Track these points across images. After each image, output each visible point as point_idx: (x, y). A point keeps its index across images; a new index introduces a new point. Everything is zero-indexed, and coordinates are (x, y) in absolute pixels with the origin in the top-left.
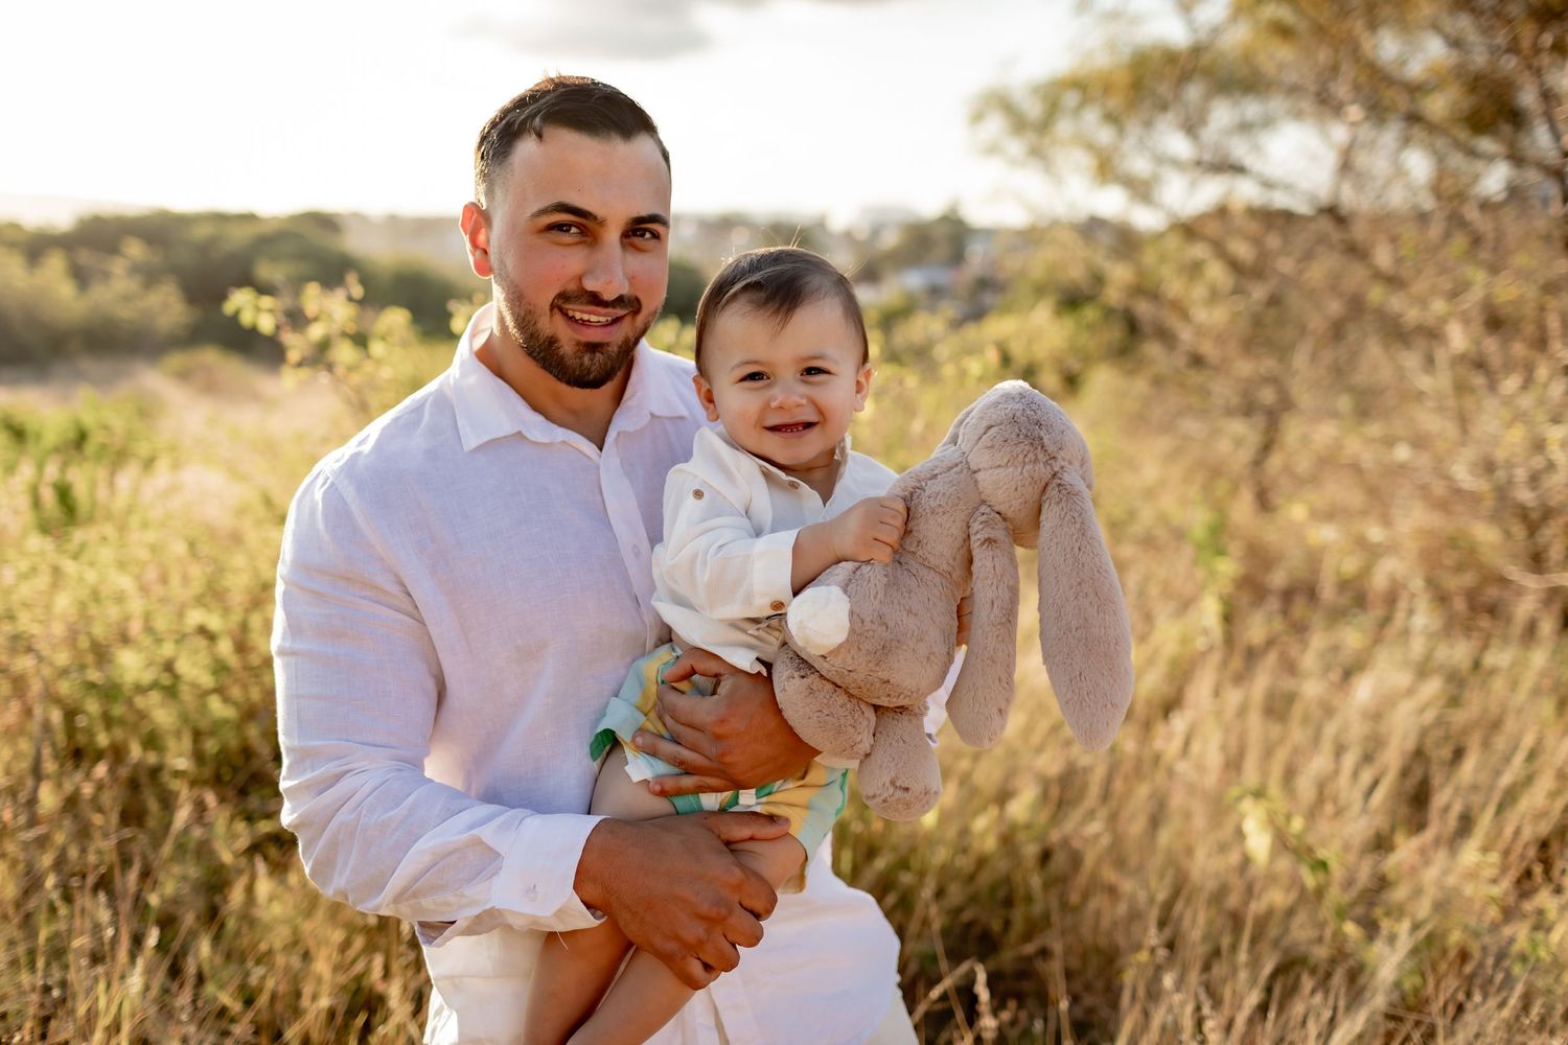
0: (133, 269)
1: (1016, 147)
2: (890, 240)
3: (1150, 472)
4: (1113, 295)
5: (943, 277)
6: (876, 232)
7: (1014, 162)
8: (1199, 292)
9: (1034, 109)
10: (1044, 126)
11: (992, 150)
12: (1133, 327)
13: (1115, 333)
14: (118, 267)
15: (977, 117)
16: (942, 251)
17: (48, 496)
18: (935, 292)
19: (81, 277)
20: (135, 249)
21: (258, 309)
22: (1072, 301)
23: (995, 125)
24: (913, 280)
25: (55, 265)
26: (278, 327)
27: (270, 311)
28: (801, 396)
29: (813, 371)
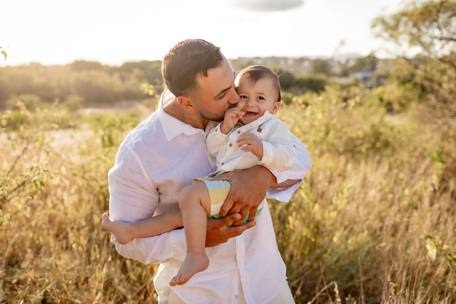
0: (137, 77)
1: (386, 35)
2: (352, 63)
3: (428, 135)
4: (418, 79)
5: (368, 74)
6: (348, 61)
7: (386, 40)
8: (445, 78)
9: (392, 23)
10: (395, 28)
11: (378, 36)
12: (423, 89)
13: (418, 91)
14: (132, 76)
15: (374, 26)
16: (368, 66)
17: (106, 138)
18: (365, 79)
19: (123, 79)
20: (137, 71)
21: (149, 89)
22: (404, 82)
23: (379, 28)
24: (359, 76)
25: (116, 76)
26: (154, 94)
27: (152, 89)
28: (254, 104)
29: (261, 98)
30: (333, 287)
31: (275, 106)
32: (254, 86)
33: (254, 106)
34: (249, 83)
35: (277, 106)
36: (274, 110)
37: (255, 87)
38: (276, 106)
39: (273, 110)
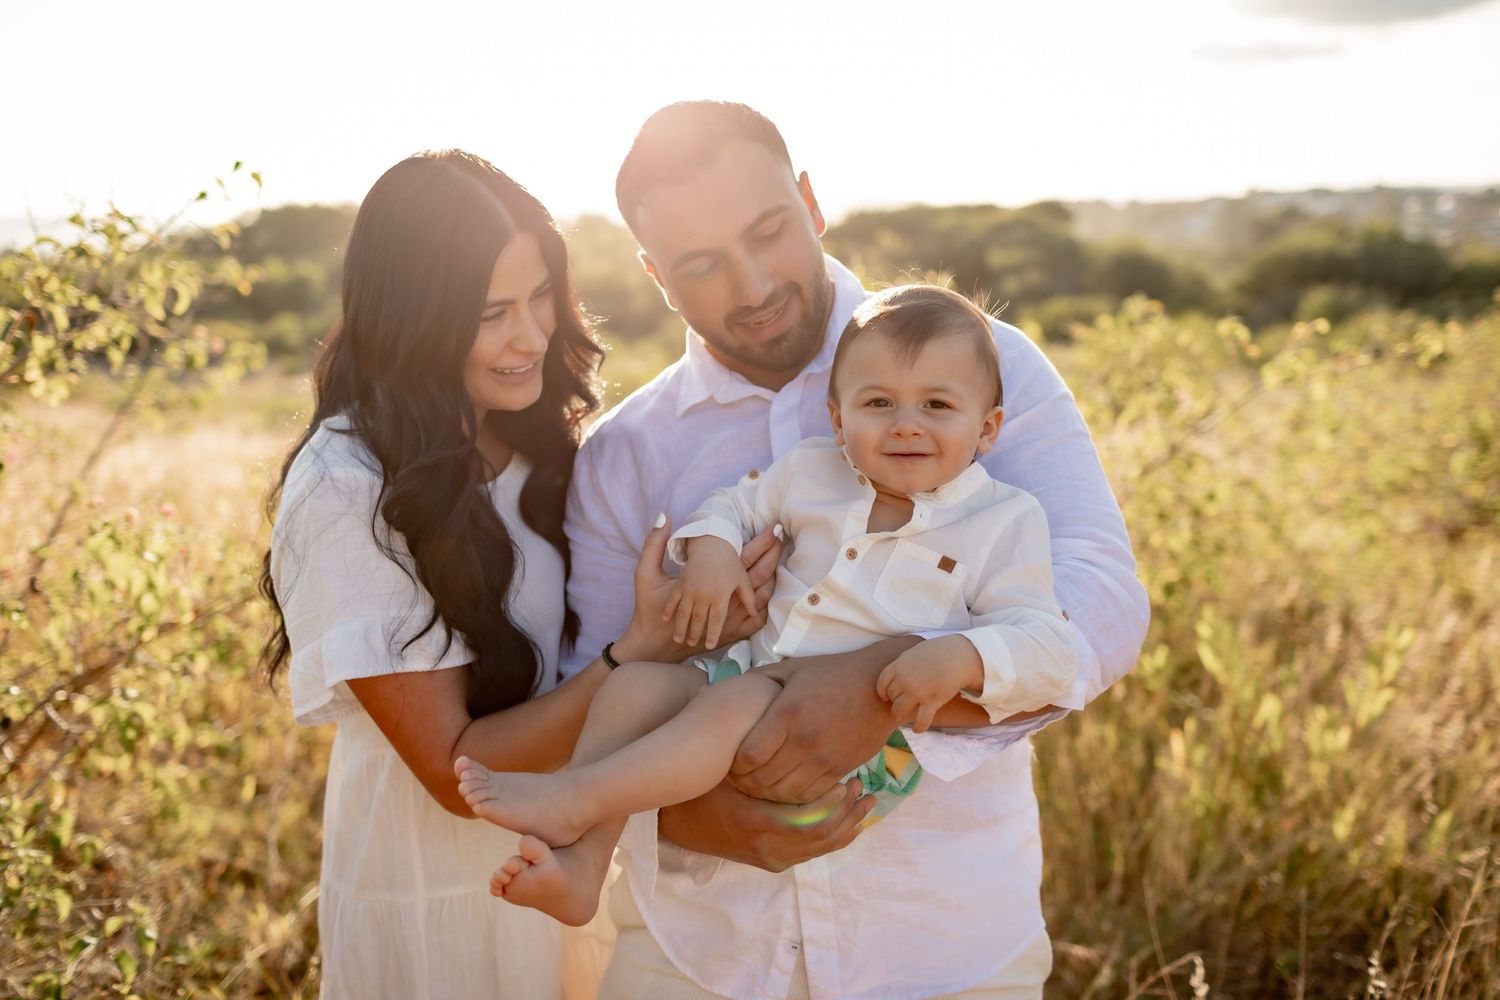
28: (920, 427)
29: (937, 404)
30: (1192, 966)
31: (987, 423)
32: (913, 364)
33: (921, 431)
34: (897, 356)
35: (993, 422)
36: (986, 438)
37: (916, 364)
38: (989, 421)
39: (981, 437)
